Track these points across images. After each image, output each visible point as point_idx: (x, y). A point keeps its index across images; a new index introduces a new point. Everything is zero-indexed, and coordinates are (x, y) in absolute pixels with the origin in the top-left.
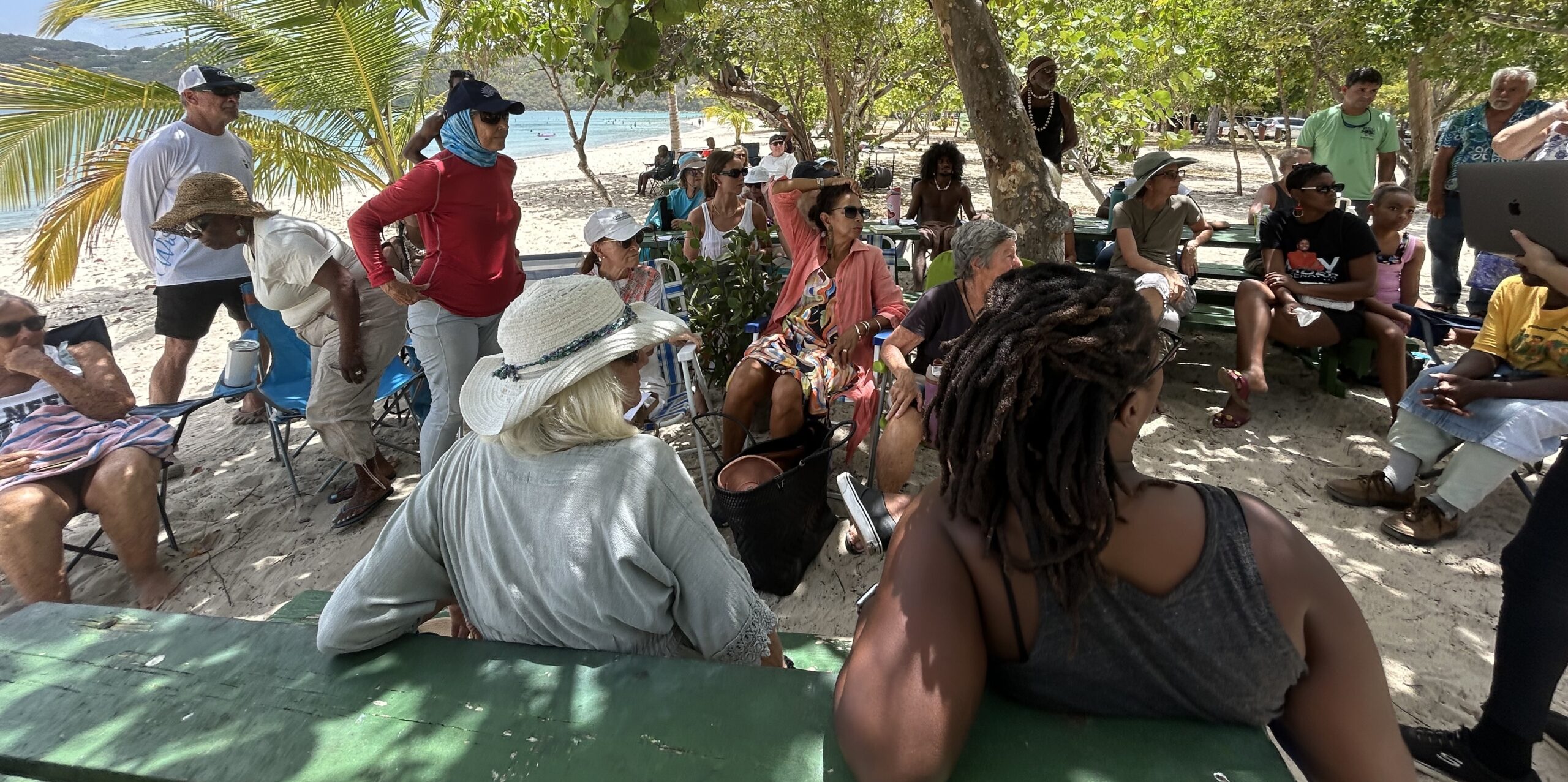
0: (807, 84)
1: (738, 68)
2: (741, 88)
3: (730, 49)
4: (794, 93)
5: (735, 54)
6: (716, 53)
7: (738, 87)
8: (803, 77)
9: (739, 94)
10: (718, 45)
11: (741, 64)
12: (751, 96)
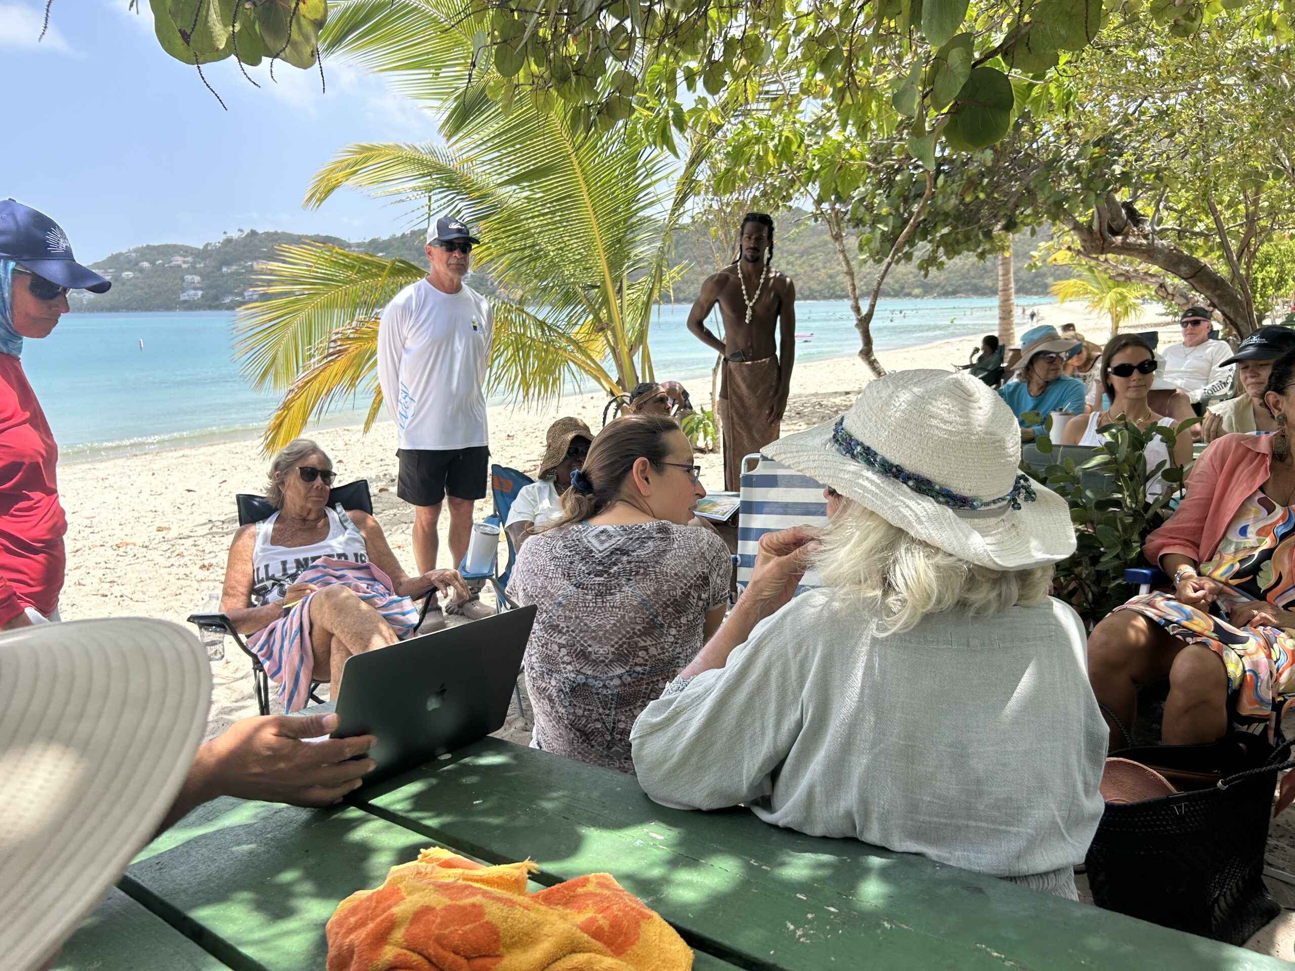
0: (1263, 229)
1: (1128, 207)
2: (1131, 239)
3: (1118, 169)
4: (1234, 245)
5: (1125, 179)
6: (1091, 180)
7: (1126, 235)
8: (1255, 213)
9: (1126, 248)
10: (1095, 165)
11: (1135, 197)
12: (1150, 253)
